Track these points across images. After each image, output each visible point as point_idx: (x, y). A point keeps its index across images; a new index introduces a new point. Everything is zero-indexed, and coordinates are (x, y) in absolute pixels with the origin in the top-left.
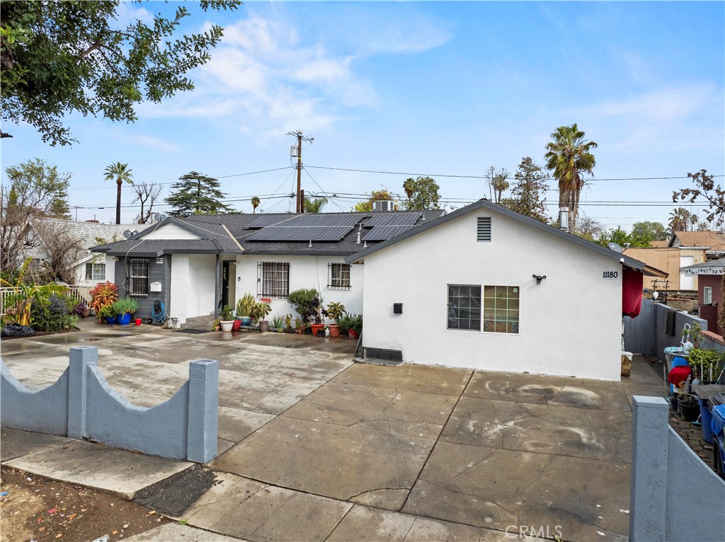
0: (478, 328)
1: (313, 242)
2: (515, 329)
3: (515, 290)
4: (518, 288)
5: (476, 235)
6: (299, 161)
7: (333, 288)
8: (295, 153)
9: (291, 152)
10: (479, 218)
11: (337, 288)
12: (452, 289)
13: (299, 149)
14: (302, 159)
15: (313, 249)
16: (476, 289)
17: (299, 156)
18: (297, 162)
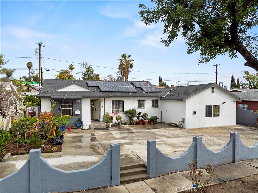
0: (212, 116)
1: (131, 92)
2: (219, 115)
3: (219, 106)
4: (219, 105)
5: (211, 92)
6: (40, 55)
7: (139, 108)
8: (38, 51)
9: (36, 51)
10: (212, 88)
11: (140, 108)
12: (207, 106)
13: (40, 50)
14: (41, 54)
15: (132, 95)
16: (211, 106)
17: (40, 53)
18: (39, 55)
